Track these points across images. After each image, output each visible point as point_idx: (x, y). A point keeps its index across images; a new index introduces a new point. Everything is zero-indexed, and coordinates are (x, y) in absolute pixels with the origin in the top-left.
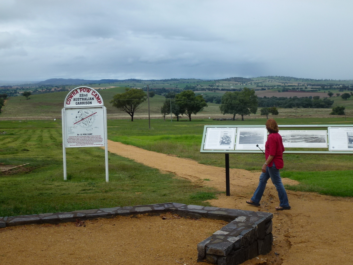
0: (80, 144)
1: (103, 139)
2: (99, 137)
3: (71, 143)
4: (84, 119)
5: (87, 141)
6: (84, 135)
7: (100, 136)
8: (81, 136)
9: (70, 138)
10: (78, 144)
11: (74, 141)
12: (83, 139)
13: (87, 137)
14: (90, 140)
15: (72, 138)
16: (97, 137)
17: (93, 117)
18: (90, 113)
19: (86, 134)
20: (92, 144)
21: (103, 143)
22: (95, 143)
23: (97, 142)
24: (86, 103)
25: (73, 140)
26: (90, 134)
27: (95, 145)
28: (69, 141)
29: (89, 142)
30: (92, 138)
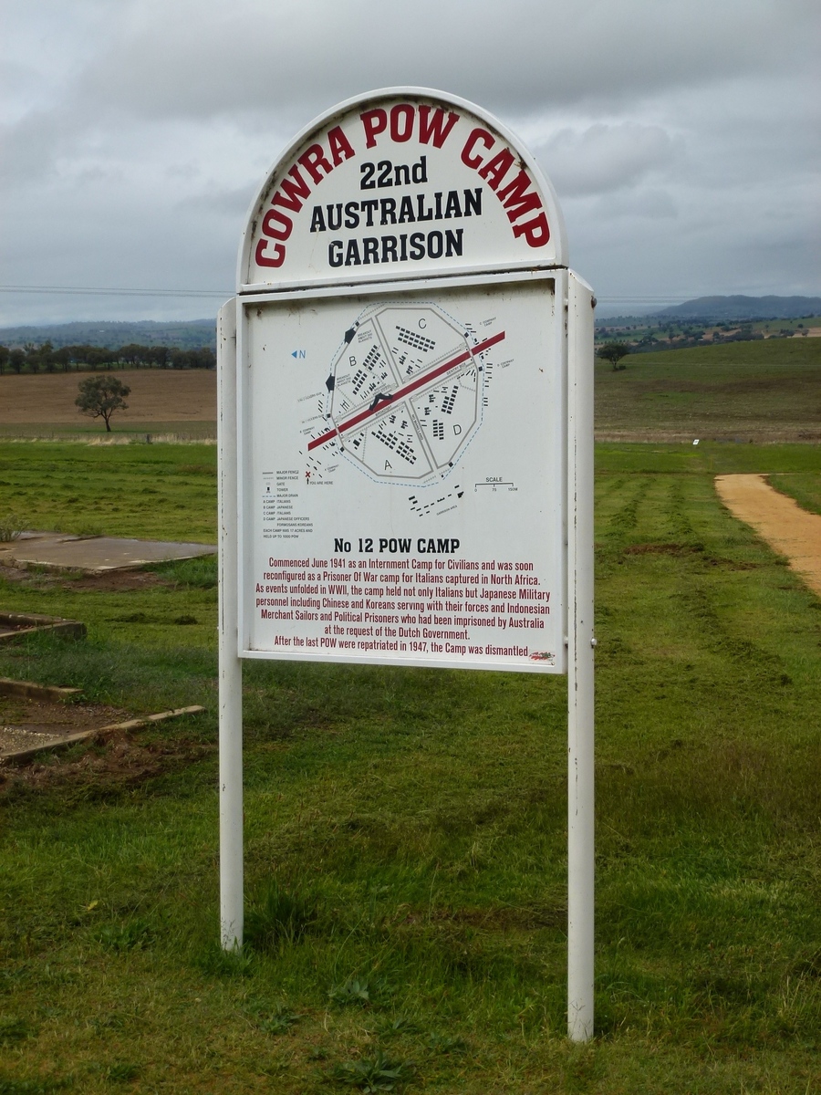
0: (356, 632)
1: (555, 603)
2: (513, 573)
3: (286, 616)
4: (391, 399)
5: (414, 613)
6: (387, 556)
7: (529, 567)
8: (365, 556)
9: (279, 570)
10: (341, 631)
11: (309, 603)
12: (380, 592)
13: (410, 571)
14: (439, 606)
15: (290, 577)
16: (500, 573)
17: (468, 380)
18: (449, 345)
19: (405, 547)
20: (454, 642)
21: (548, 639)
22: (478, 636)
23: (502, 623)
24: (409, 248)
25: (297, 596)
26: (444, 545)
27: (477, 650)
28: (273, 602)
29: (428, 620)
30: (454, 580)
